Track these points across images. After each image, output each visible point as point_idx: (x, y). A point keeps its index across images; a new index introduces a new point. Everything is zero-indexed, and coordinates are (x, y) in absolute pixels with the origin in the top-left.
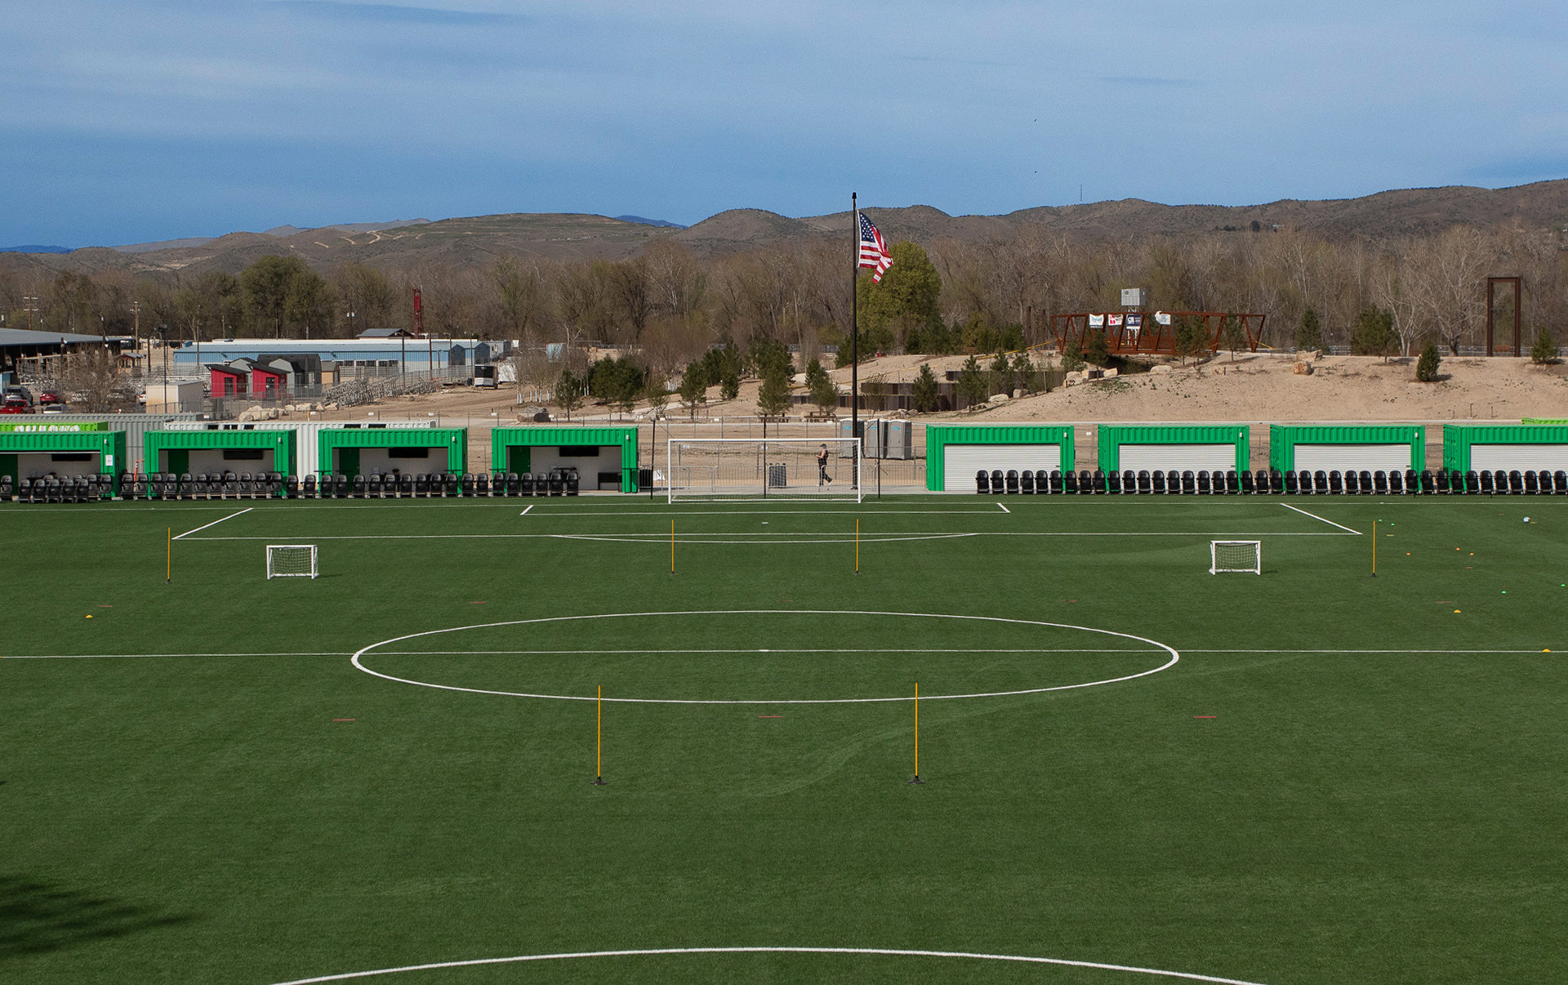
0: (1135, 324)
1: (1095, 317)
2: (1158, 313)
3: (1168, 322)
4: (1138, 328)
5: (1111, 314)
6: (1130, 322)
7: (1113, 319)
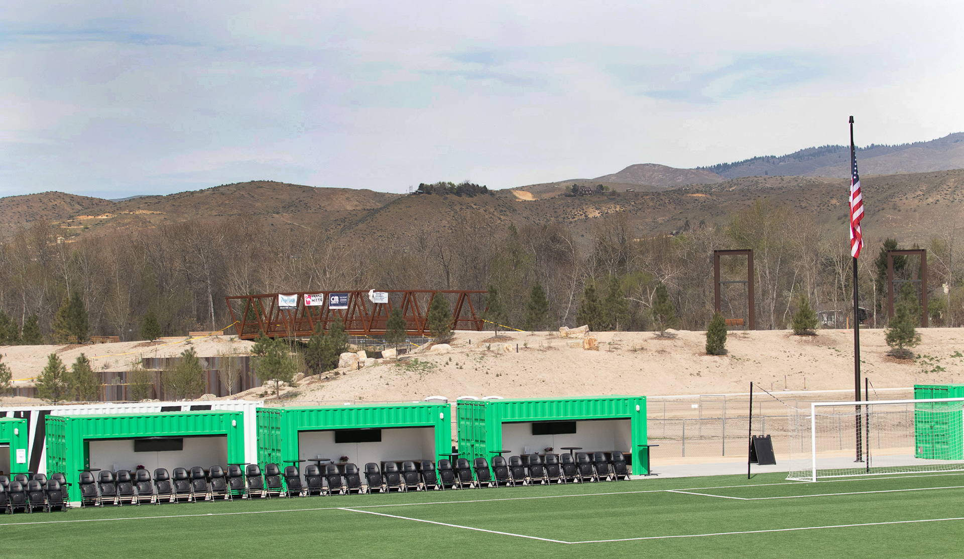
0: (340, 304)
1: (285, 297)
2: (372, 291)
3: (386, 301)
4: (346, 307)
5: (307, 293)
6: (333, 302)
7: (308, 299)
